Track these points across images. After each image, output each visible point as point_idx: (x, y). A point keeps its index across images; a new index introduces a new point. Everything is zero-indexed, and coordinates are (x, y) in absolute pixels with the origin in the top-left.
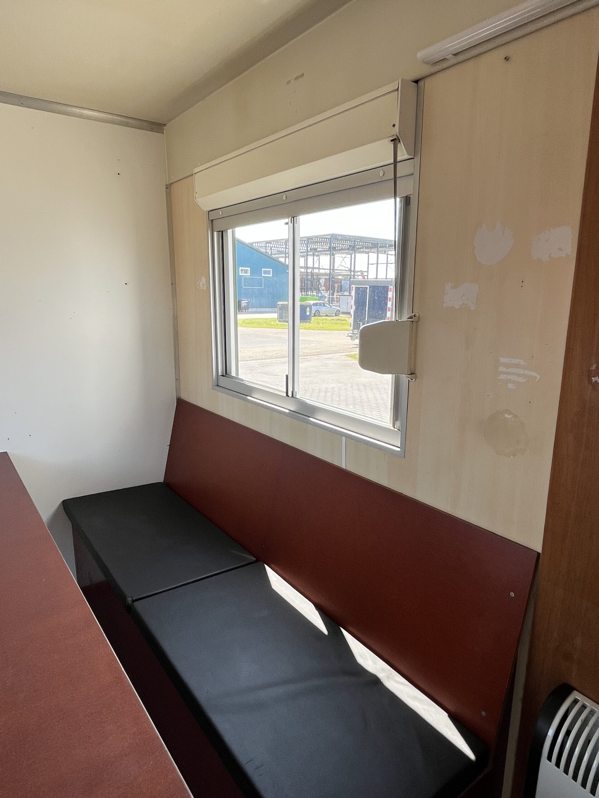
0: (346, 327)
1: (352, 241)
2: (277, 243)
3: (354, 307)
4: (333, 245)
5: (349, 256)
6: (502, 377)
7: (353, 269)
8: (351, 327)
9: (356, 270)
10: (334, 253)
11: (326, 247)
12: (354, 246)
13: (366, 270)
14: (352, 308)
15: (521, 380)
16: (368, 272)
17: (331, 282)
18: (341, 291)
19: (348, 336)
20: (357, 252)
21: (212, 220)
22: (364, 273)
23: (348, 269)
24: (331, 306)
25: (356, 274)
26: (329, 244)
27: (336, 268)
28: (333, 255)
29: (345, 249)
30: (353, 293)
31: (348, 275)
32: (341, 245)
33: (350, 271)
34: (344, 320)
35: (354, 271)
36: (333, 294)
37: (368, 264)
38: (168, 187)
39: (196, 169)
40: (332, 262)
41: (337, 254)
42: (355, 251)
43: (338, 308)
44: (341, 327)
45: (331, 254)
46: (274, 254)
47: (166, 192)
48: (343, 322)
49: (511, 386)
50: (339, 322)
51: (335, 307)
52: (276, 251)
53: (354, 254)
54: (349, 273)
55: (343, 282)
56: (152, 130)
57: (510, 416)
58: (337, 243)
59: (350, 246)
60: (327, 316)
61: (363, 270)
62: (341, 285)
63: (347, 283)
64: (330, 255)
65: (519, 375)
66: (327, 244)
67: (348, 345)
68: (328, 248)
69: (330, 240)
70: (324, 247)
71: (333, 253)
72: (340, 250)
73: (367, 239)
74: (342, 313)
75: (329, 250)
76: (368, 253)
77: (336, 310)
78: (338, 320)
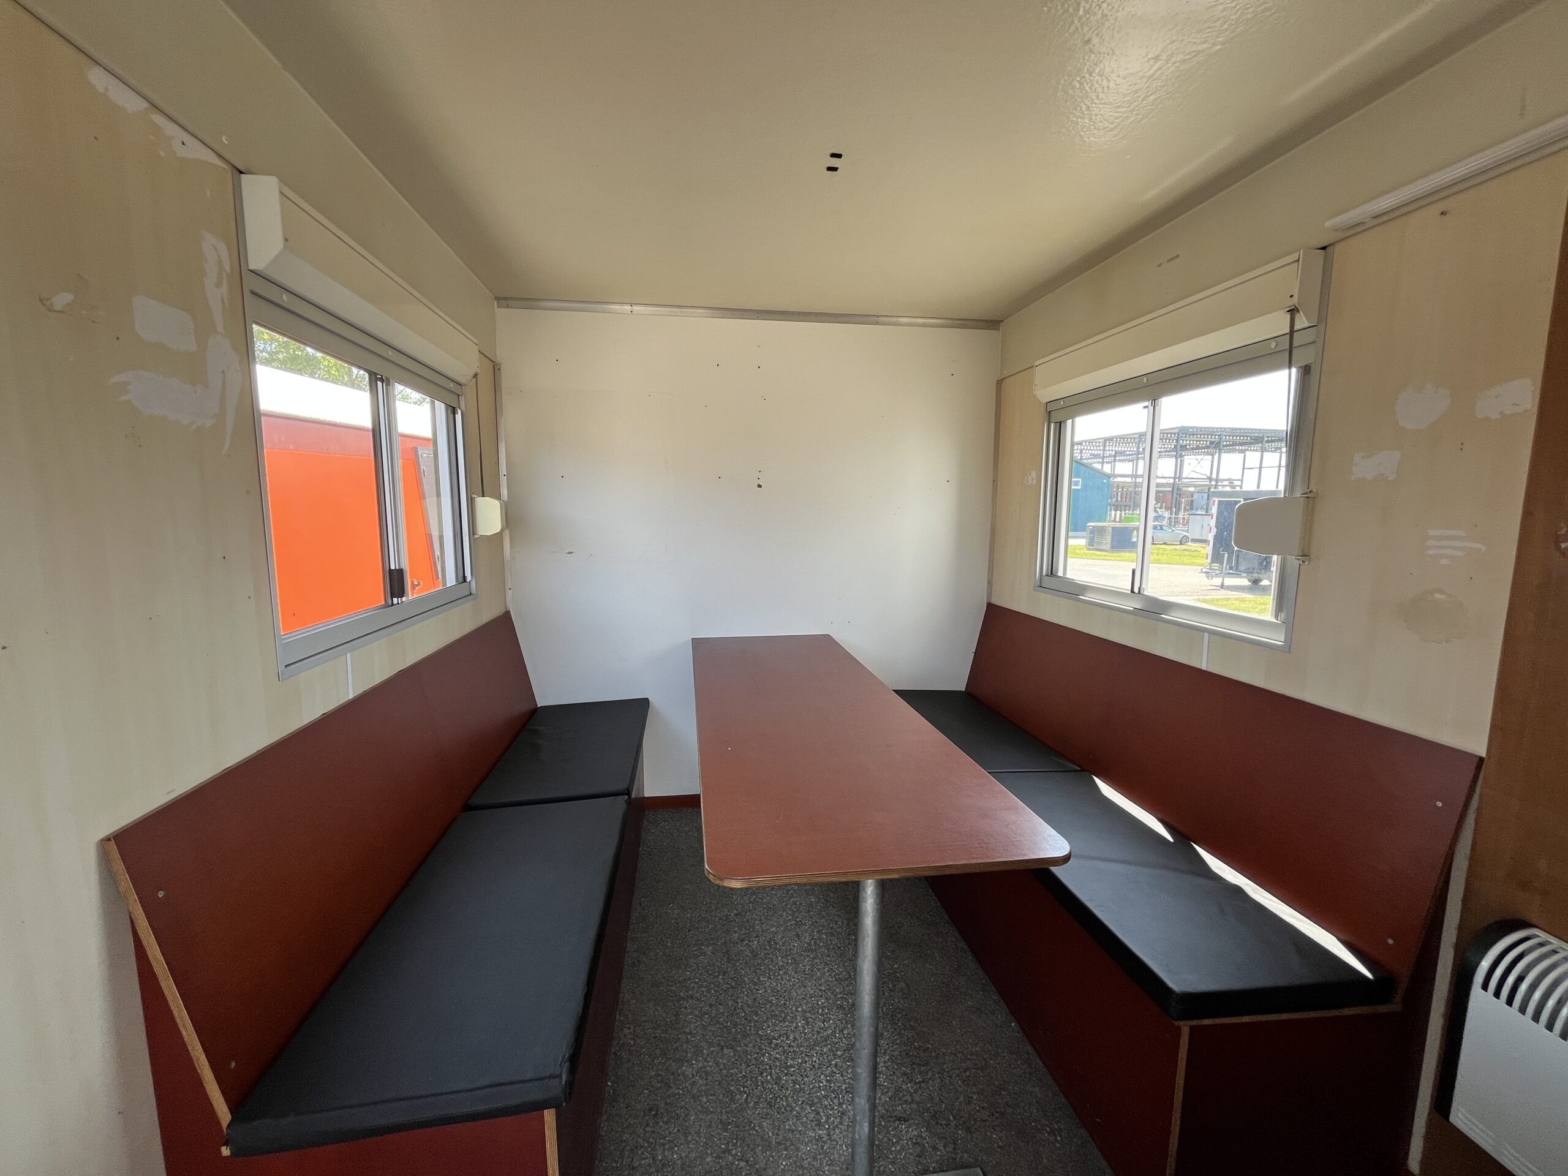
0: (1198, 561)
1: (1215, 435)
2: (1091, 444)
3: (1214, 530)
4: (1181, 442)
5: (1210, 457)
6: (1431, 552)
7: (1214, 476)
8: (1207, 559)
9: (1221, 477)
10: (1183, 454)
11: (1169, 446)
12: (1219, 443)
13: (1240, 478)
14: (1210, 532)
15: (1459, 554)
16: (1242, 481)
17: (1175, 495)
18: (1192, 509)
19: (1202, 572)
20: (1223, 451)
21: (1050, 412)
22: (1235, 482)
23: (1206, 477)
24: (1173, 531)
25: (1219, 484)
26: (1175, 441)
27: (1184, 475)
28: (1181, 456)
29: (1202, 448)
30: (1214, 510)
31: (1206, 485)
32: (1195, 442)
33: (1210, 479)
34: (1196, 551)
35: (1217, 480)
36: (1177, 513)
37: (1244, 469)
38: (1000, 383)
39: (1038, 362)
40: (1179, 468)
41: (1188, 455)
42: (1220, 450)
43: (1186, 534)
44: (1189, 561)
45: (1178, 455)
46: (1084, 459)
47: (997, 387)
48: (1194, 554)
49: (1444, 562)
50: (1186, 553)
51: (1180, 531)
52: (1089, 455)
53: (1217, 454)
54: (1208, 483)
55: (1196, 496)
56: (988, 328)
57: (1443, 597)
58: (1189, 439)
59: (1212, 443)
60: (1165, 544)
61: (1233, 478)
62: (1192, 501)
63: (1202, 497)
64: (1176, 457)
65: (1456, 548)
66: (1171, 441)
67: (1201, 586)
68: (1173, 446)
69: (1177, 435)
70: (1166, 446)
71: (1181, 454)
72: (1193, 449)
73: (1242, 431)
74: (1191, 541)
75: (1175, 449)
76: (1243, 451)
77: (1182, 536)
78: (1184, 550)
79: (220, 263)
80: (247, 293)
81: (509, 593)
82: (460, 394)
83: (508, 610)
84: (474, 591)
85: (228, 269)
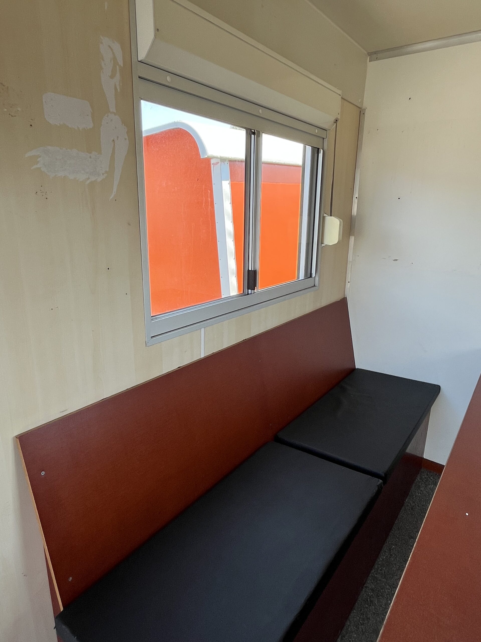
79: (114, 59)
80: (136, 79)
81: (348, 285)
82: (325, 137)
83: (345, 296)
84: (317, 284)
85: (121, 63)
